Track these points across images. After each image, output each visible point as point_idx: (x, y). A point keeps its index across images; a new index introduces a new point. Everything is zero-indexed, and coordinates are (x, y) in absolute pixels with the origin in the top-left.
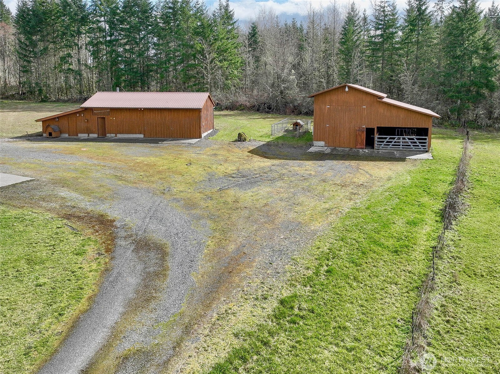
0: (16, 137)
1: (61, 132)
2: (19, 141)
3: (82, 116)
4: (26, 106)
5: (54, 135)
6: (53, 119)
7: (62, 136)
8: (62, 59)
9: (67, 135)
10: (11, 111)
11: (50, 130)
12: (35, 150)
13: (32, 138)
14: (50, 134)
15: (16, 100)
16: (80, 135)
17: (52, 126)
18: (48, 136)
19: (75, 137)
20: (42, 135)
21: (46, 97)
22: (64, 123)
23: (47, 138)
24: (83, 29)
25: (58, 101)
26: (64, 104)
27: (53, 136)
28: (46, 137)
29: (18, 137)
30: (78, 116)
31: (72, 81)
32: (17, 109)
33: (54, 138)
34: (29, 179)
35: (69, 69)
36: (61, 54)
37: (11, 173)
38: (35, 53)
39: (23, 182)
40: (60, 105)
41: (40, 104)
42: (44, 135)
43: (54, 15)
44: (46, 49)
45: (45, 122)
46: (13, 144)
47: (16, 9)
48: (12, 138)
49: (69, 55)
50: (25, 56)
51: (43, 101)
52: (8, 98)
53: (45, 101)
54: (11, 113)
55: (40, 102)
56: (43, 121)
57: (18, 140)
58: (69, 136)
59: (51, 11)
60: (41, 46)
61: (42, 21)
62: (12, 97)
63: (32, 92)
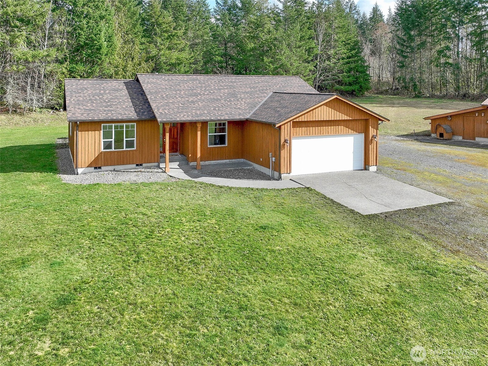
0: (402, 135)
1: (453, 134)
2: (407, 140)
3: (483, 115)
4: (401, 101)
5: (446, 136)
6: (445, 118)
7: (455, 138)
8: (440, 52)
9: (460, 138)
10: (390, 106)
11: (441, 130)
12: (432, 155)
13: (419, 138)
14: (441, 135)
15: (390, 95)
16: (478, 139)
17: (444, 126)
18: (439, 137)
19: (471, 141)
20: (430, 135)
21: (420, 93)
22: (458, 124)
23: (437, 139)
24: (466, 19)
25: (432, 96)
26: (440, 101)
27: (445, 138)
28: (435, 138)
29: (404, 135)
30: (477, 115)
31: (449, 75)
32: (394, 104)
33: (446, 140)
34: (447, 200)
35: (447, 63)
36: (438, 48)
37: (418, 186)
38: (412, 49)
39: (440, 205)
40: (437, 101)
41: (415, 100)
42: (433, 135)
43: (433, 8)
44: (423, 44)
45: (434, 120)
46: (402, 143)
47: (395, 8)
48: (398, 136)
49: (448, 48)
50: (402, 51)
51: (417, 97)
52: (382, 93)
53: (419, 97)
54: (390, 108)
55: (414, 97)
56: (431, 120)
57: (405, 139)
58: (463, 138)
59: (430, 5)
60: (418, 41)
61: (422, 15)
62: (386, 92)
63: (406, 88)
